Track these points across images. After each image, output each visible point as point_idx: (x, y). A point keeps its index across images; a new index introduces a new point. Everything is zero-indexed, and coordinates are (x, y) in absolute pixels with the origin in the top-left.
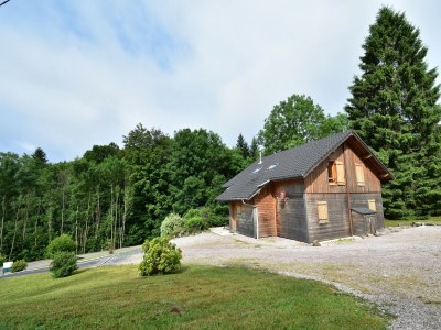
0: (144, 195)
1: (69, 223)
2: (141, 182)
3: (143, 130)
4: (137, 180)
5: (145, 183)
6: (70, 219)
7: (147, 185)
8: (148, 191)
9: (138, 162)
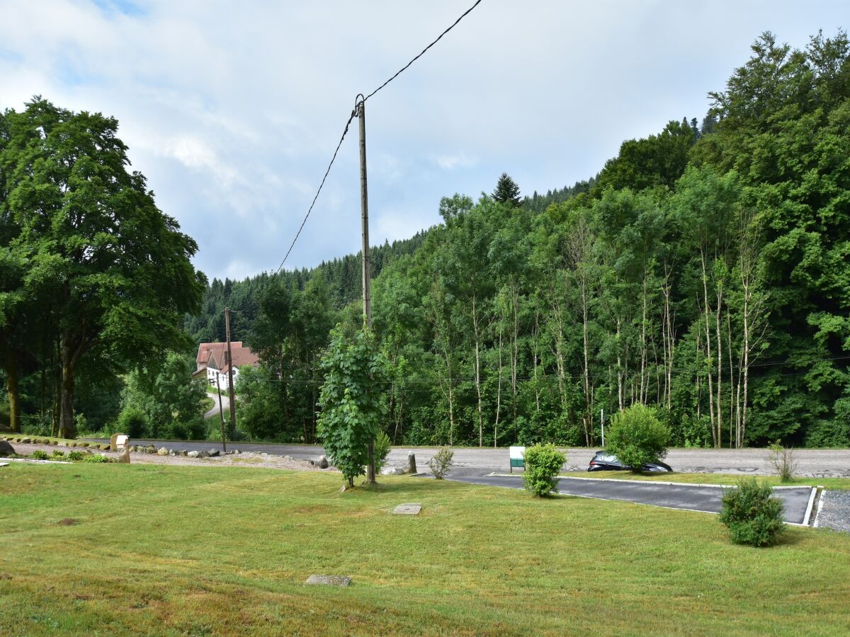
0: (800, 283)
1: (601, 363)
2: (790, 239)
3: (777, 55)
4: (772, 235)
5: (802, 241)
6: (604, 354)
7: (813, 252)
8: (815, 270)
9: (771, 172)
